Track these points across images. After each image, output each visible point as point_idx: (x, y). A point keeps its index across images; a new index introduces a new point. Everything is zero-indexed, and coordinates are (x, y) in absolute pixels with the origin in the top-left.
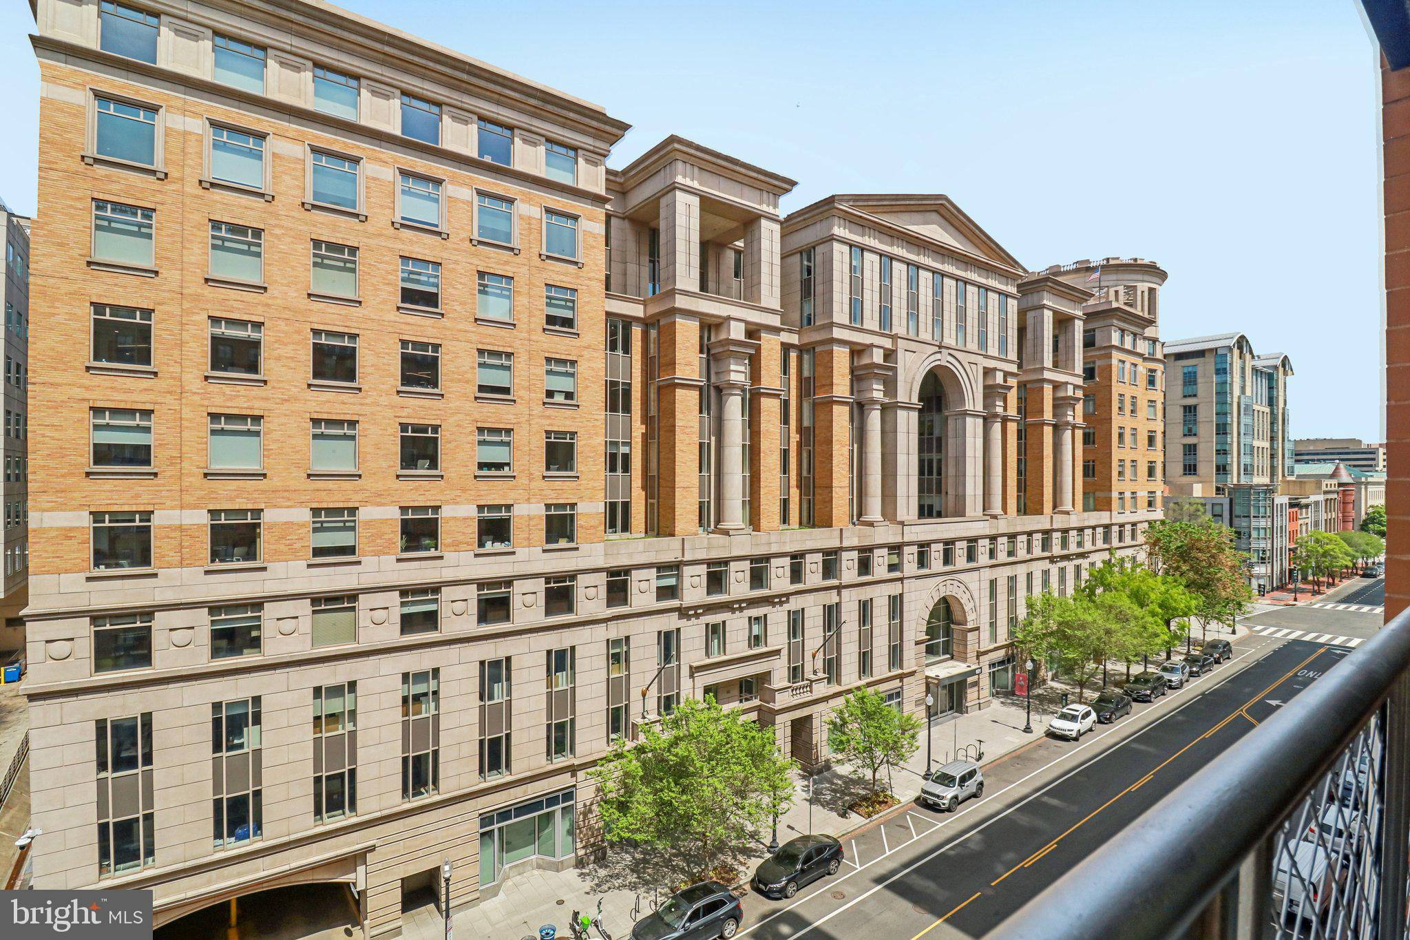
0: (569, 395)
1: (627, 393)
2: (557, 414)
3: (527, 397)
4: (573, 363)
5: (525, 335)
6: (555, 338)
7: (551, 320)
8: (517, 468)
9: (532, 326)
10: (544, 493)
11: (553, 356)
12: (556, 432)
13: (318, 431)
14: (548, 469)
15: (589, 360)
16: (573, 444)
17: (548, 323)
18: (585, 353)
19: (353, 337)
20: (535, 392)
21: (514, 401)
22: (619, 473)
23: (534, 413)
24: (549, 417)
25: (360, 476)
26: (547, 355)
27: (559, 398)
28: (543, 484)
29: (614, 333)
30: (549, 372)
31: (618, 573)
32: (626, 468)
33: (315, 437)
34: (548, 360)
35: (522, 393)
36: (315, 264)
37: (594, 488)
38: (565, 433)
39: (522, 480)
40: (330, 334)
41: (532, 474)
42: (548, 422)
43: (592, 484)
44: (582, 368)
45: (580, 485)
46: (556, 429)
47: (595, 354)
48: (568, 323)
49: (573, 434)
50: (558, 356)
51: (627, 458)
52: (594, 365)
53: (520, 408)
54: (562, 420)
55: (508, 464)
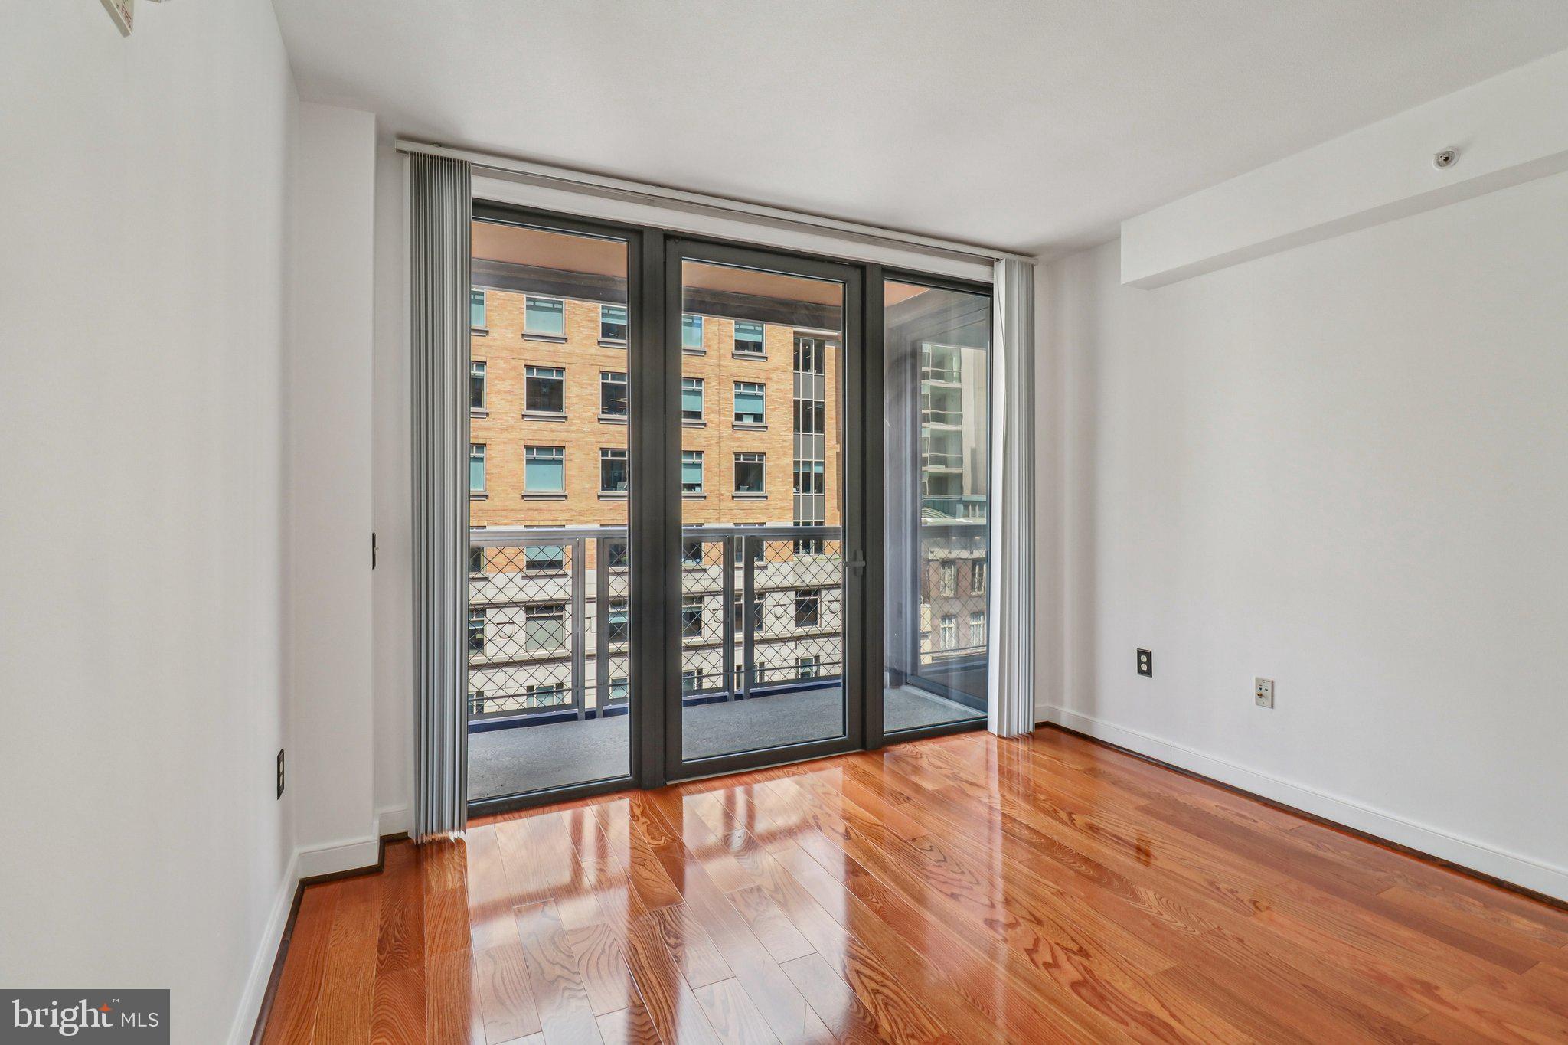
0: (758, 418)
1: (820, 413)
2: (746, 436)
3: (717, 420)
4: (762, 386)
5: (715, 361)
6: (744, 363)
7: (741, 345)
8: (707, 488)
9: (722, 352)
10: (735, 512)
11: (742, 380)
12: (745, 454)
13: (531, 456)
14: (738, 489)
15: (777, 382)
16: (761, 465)
17: (737, 348)
18: (774, 376)
19: (560, 370)
20: (724, 415)
21: (705, 425)
22: (813, 493)
23: (724, 435)
24: (738, 439)
25: (566, 497)
26: (736, 379)
27: (748, 421)
28: (733, 504)
29: (807, 353)
30: (738, 396)
31: (806, 593)
32: (820, 488)
33: (529, 461)
34: (737, 384)
35: (712, 416)
36: (529, 307)
37: (781, 508)
38: (754, 454)
39: (713, 500)
40: (541, 369)
41: (722, 494)
42: (737, 444)
43: (780, 504)
44: (769, 390)
45: (768, 505)
46: (745, 450)
47: (784, 377)
48: (758, 347)
49: (762, 455)
50: (746, 380)
51: (820, 477)
52: (782, 387)
53: (710, 431)
54: (751, 442)
55: (699, 485)
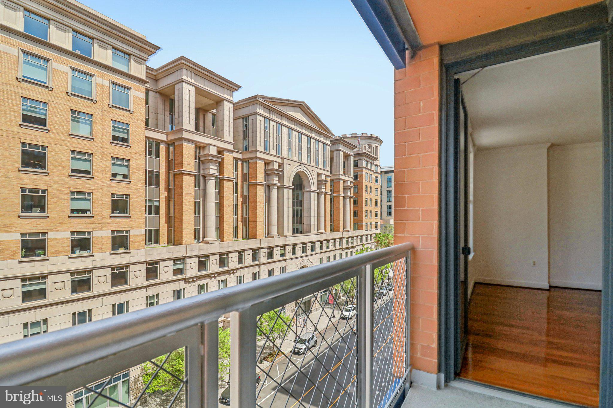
0: (125, 176)
1: (158, 176)
2: (118, 185)
3: (101, 176)
4: (127, 160)
5: (100, 145)
6: (117, 147)
7: (115, 138)
8: (94, 212)
9: (104, 140)
10: (111, 225)
11: (116, 156)
12: (117, 195)
14: (113, 213)
15: (136, 159)
16: (127, 200)
17: (113, 139)
18: (134, 156)
20: (105, 174)
21: (93, 178)
22: (154, 215)
23: (105, 184)
24: (113, 187)
26: (112, 155)
27: (120, 178)
28: (110, 220)
29: (151, 147)
30: (113, 164)
31: (153, 264)
32: (157, 213)
34: (113, 158)
35: (97, 174)
37: (139, 222)
38: (123, 195)
39: (98, 219)
41: (103, 215)
42: (113, 189)
43: (137, 220)
44: (132, 163)
45: (131, 221)
46: (117, 193)
47: (140, 157)
48: (125, 140)
49: (127, 196)
50: (119, 156)
51: (157, 208)
52: (139, 162)
53: (95, 181)
54: (121, 189)
55: (89, 210)
